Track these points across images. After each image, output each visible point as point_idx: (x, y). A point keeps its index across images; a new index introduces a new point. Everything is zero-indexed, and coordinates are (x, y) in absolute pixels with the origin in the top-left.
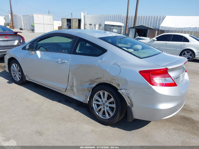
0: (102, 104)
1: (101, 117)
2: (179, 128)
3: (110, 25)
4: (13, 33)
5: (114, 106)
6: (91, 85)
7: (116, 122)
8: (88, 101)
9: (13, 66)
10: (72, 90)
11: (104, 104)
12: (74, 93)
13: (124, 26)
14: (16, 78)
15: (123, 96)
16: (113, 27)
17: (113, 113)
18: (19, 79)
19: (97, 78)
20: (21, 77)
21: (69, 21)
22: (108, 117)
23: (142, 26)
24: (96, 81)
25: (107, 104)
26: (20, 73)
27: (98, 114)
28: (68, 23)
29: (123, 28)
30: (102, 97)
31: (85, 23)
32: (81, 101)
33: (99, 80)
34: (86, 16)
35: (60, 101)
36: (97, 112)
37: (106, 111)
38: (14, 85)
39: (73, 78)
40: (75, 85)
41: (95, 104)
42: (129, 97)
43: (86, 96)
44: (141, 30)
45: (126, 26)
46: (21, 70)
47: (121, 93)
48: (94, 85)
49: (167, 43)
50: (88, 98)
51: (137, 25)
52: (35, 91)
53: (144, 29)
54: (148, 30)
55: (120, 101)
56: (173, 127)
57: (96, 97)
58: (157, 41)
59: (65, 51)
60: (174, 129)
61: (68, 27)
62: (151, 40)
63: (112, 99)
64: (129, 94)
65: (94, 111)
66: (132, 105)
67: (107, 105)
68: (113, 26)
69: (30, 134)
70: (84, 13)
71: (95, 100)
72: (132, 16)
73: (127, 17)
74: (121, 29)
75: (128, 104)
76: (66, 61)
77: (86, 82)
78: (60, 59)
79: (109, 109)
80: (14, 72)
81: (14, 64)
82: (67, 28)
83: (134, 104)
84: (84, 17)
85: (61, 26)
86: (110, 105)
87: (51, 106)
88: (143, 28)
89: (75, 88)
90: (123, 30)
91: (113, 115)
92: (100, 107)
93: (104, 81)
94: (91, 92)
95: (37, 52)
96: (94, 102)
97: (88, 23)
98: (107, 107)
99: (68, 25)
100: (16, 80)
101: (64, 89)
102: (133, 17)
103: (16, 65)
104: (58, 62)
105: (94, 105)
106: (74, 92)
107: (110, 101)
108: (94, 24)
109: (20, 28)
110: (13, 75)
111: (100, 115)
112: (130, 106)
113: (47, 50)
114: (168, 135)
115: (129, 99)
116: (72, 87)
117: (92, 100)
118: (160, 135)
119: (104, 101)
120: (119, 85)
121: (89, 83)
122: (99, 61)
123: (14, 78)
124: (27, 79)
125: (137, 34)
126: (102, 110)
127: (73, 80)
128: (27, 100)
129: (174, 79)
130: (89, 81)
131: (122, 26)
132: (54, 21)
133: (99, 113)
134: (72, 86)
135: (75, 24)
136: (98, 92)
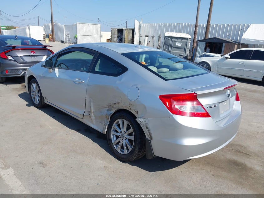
0: (120, 135)
1: (119, 151)
2: (220, 174)
3: (172, 37)
4: (41, 47)
5: (133, 138)
6: (110, 112)
7: (134, 158)
8: (107, 131)
9: (33, 86)
10: (90, 117)
11: (122, 135)
12: (92, 121)
13: (191, 38)
14: (35, 100)
15: (141, 125)
16: (176, 40)
17: (131, 148)
18: (38, 102)
19: (115, 103)
20: (40, 99)
21: (120, 31)
22: (126, 152)
23: (215, 38)
24: (115, 106)
25: (126, 135)
26: (39, 94)
27: (115, 147)
28: (120, 35)
29: (189, 41)
30: (121, 127)
31: (140, 34)
32: (100, 130)
33: (117, 105)
34: (142, 25)
35: (78, 130)
36: (116, 145)
37: (124, 144)
38: (33, 108)
39: (90, 102)
40: (92, 111)
41: (113, 135)
42: (147, 128)
43: (104, 124)
44: (214, 43)
45: (195, 38)
46: (40, 91)
47: (139, 122)
48: (112, 112)
49: (244, 62)
50: (106, 128)
51: (209, 37)
52: (54, 117)
53: (219, 43)
54: (224, 44)
55: (139, 132)
56: (212, 173)
57: (114, 126)
58: (230, 58)
59: (84, 69)
60: (213, 175)
61: (119, 40)
62: (223, 57)
63: (131, 130)
64: (147, 124)
65: (112, 144)
66: (151, 138)
67: (125, 137)
68: (176, 38)
69: (32, 164)
70: (139, 21)
71: (113, 130)
72: (203, 25)
73: (196, 26)
74: (187, 42)
75: (147, 137)
76: (83, 82)
77: (105, 107)
78: (78, 79)
79: (128, 142)
80: (34, 93)
81: (34, 84)
82: (117, 41)
83: (153, 136)
84: (140, 26)
85: (111, 38)
86: (129, 137)
87: (67, 134)
88: (216, 41)
89: (93, 115)
90: (190, 44)
91: (131, 150)
92: (119, 139)
93: (123, 107)
94: (109, 120)
95: (55, 69)
96: (113, 133)
97: (143, 35)
98: (126, 139)
99: (118, 37)
100: (35, 102)
101: (81, 115)
102: (205, 26)
103: (36, 84)
104: (75, 82)
105: (112, 137)
106: (92, 119)
107: (129, 132)
108: (152, 35)
109: (61, 41)
110: (33, 96)
111: (118, 149)
112: (149, 139)
113: (68, 68)
114: (202, 181)
115: (148, 130)
116: (90, 114)
117: (110, 130)
118: (190, 180)
119: (123, 132)
120: (137, 112)
121: (108, 108)
122: (118, 82)
123: (33, 99)
124: (46, 102)
125: (208, 49)
126: (121, 143)
127: (91, 104)
128: (41, 126)
129: (207, 108)
130: (107, 106)
131: (188, 38)
132: (101, 32)
133: (117, 147)
134: (90, 112)
135: (127, 36)
136: (117, 121)
